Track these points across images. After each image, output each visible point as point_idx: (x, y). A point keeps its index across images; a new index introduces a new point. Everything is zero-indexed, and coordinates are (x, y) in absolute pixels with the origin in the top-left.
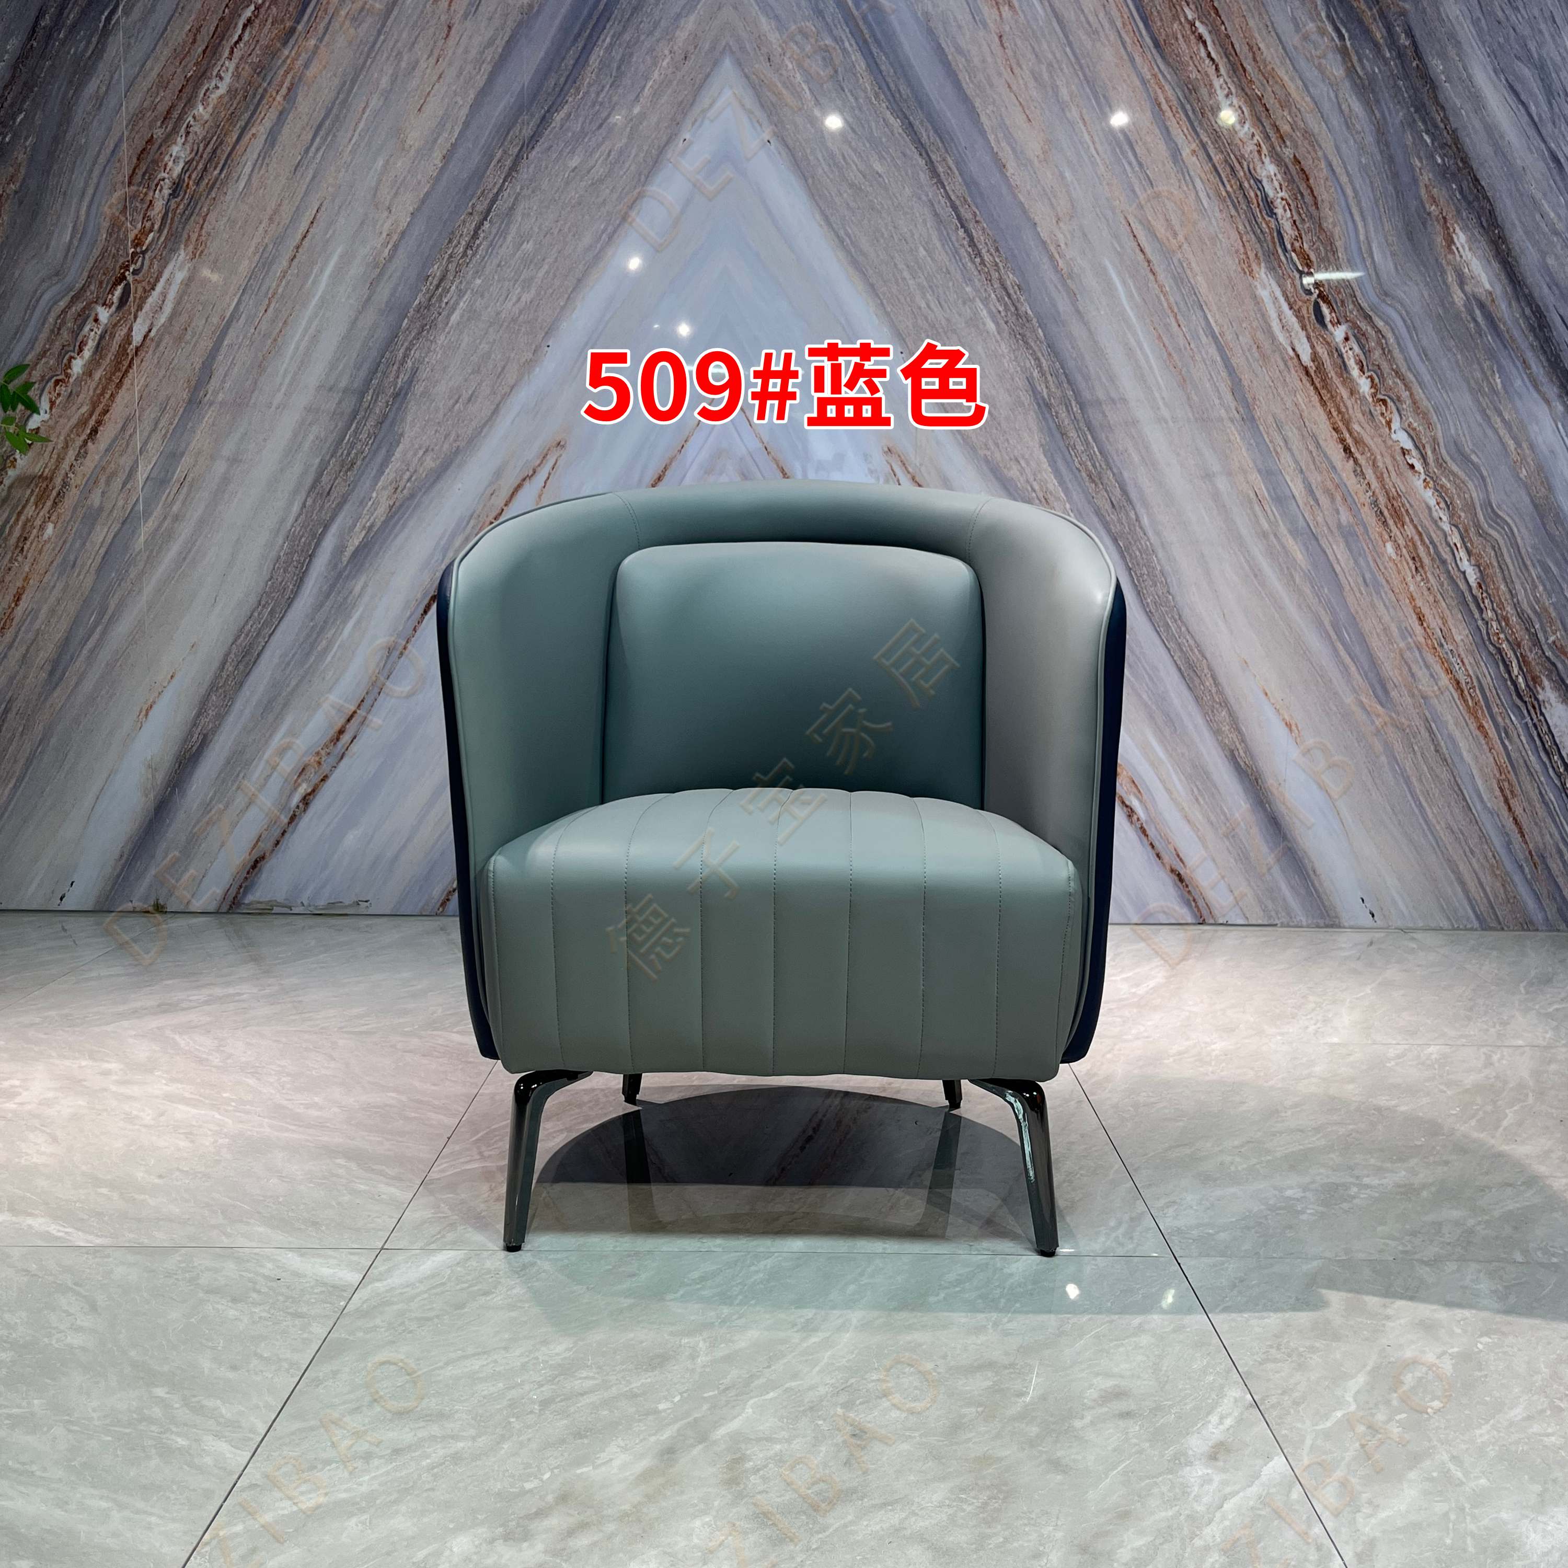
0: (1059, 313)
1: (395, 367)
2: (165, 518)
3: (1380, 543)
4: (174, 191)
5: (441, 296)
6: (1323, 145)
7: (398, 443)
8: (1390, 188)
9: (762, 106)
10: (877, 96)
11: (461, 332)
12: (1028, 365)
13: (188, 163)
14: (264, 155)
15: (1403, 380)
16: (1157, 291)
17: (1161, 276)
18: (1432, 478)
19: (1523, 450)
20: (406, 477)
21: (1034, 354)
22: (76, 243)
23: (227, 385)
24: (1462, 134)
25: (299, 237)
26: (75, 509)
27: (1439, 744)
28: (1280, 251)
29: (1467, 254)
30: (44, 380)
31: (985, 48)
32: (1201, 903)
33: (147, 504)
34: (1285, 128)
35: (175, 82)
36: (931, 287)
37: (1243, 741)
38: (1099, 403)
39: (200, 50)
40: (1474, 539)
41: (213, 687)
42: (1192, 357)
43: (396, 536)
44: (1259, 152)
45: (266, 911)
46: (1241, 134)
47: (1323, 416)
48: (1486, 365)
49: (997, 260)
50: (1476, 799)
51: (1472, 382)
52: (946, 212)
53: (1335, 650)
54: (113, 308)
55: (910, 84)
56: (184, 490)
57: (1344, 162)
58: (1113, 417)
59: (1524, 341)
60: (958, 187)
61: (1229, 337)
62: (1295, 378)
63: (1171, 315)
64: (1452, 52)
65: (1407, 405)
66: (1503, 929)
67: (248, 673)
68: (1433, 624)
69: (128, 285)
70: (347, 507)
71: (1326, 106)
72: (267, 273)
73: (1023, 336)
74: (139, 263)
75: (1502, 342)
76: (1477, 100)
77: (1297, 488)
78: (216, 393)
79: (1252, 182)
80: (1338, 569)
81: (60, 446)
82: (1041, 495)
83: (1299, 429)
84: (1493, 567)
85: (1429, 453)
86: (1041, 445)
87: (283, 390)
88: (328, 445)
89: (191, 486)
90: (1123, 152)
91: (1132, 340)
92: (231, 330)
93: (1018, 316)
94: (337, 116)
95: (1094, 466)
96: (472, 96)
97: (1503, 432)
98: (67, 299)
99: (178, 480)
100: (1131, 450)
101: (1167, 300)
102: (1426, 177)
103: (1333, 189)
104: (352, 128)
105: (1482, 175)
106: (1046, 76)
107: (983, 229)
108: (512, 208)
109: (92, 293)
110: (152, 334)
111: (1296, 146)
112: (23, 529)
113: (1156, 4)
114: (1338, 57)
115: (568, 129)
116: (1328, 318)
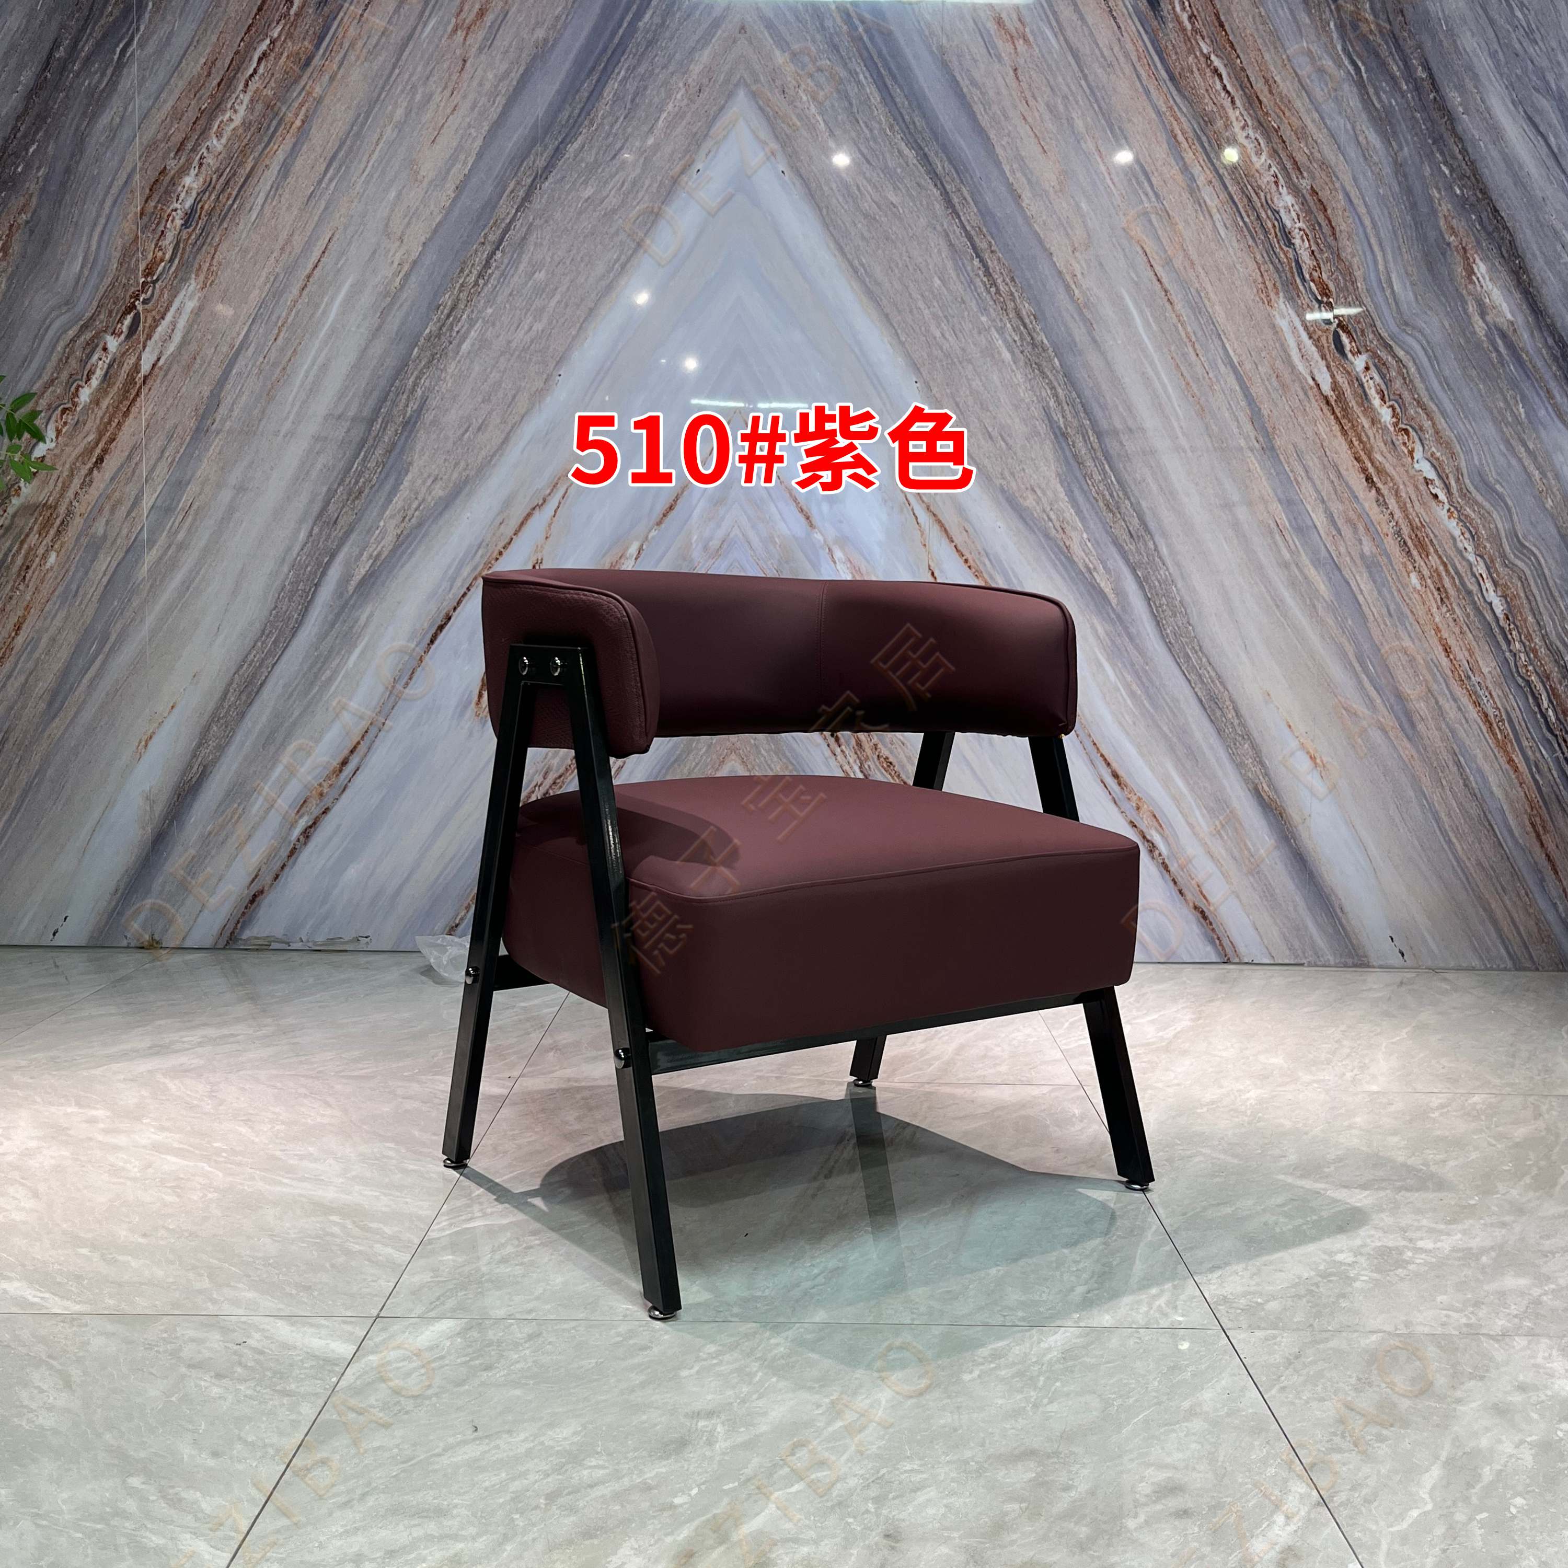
0: (1075, 343)
1: (405, 396)
2: (170, 546)
3: (1405, 574)
4: (186, 222)
5: (452, 324)
6: (1340, 175)
7: (407, 471)
8: (1408, 218)
9: (777, 137)
10: (891, 127)
11: (472, 362)
12: (1044, 394)
13: (200, 194)
14: (276, 187)
15: (1425, 409)
16: (1175, 320)
17: (1178, 307)
18: (1456, 508)
19: (1548, 480)
20: (414, 506)
21: (1050, 383)
22: (86, 272)
23: (235, 413)
24: (1480, 165)
25: (311, 265)
26: (78, 539)
27: (1468, 778)
28: (1298, 281)
29: (1488, 285)
31: (1000, 80)
32: (1225, 942)
33: (152, 532)
34: (1301, 158)
35: (190, 114)
36: (946, 317)
37: (1266, 774)
38: (1116, 432)
39: (215, 83)
40: (1501, 570)
41: (214, 717)
42: (1211, 387)
43: (402, 567)
44: (1276, 183)
45: (263, 947)
46: (1258, 166)
47: (1345, 446)
48: (1509, 394)
49: (1013, 290)
50: (1506, 833)
51: (1495, 411)
52: (962, 242)
53: (1360, 682)
54: (123, 337)
55: (924, 116)
56: (190, 519)
57: (1361, 193)
58: (1130, 446)
59: (1547, 371)
60: (973, 217)
61: (1248, 366)
62: (1315, 408)
63: (1189, 344)
64: (1470, 85)
65: (1429, 435)
66: (1537, 970)
67: (251, 704)
68: (1460, 656)
69: (137, 314)
70: (354, 536)
71: (1343, 138)
72: (277, 302)
73: (1039, 365)
74: (149, 293)
75: (1525, 373)
76: (1496, 133)
77: (1319, 519)
78: (223, 421)
79: (1269, 212)
80: (1362, 601)
81: (66, 473)
82: (1057, 525)
83: (1319, 458)
84: (1520, 598)
85: (1453, 483)
86: (1058, 475)
87: (291, 417)
88: (335, 474)
89: (196, 514)
90: (1138, 183)
91: (1149, 370)
92: (240, 358)
93: (1034, 345)
94: (351, 148)
95: (1111, 495)
96: (487, 128)
97: (1527, 462)
98: (76, 329)
99: (182, 509)
100: (1150, 480)
101: (1185, 329)
102: (1445, 207)
103: (1351, 220)
104: (365, 159)
105: (1501, 205)
106: (1061, 108)
107: (999, 259)
108: (524, 239)
109: (102, 322)
110: (161, 363)
111: (1314, 178)
112: (26, 558)
113: (1172, 37)
114: (1355, 90)
115: (582, 160)
116: (1348, 347)
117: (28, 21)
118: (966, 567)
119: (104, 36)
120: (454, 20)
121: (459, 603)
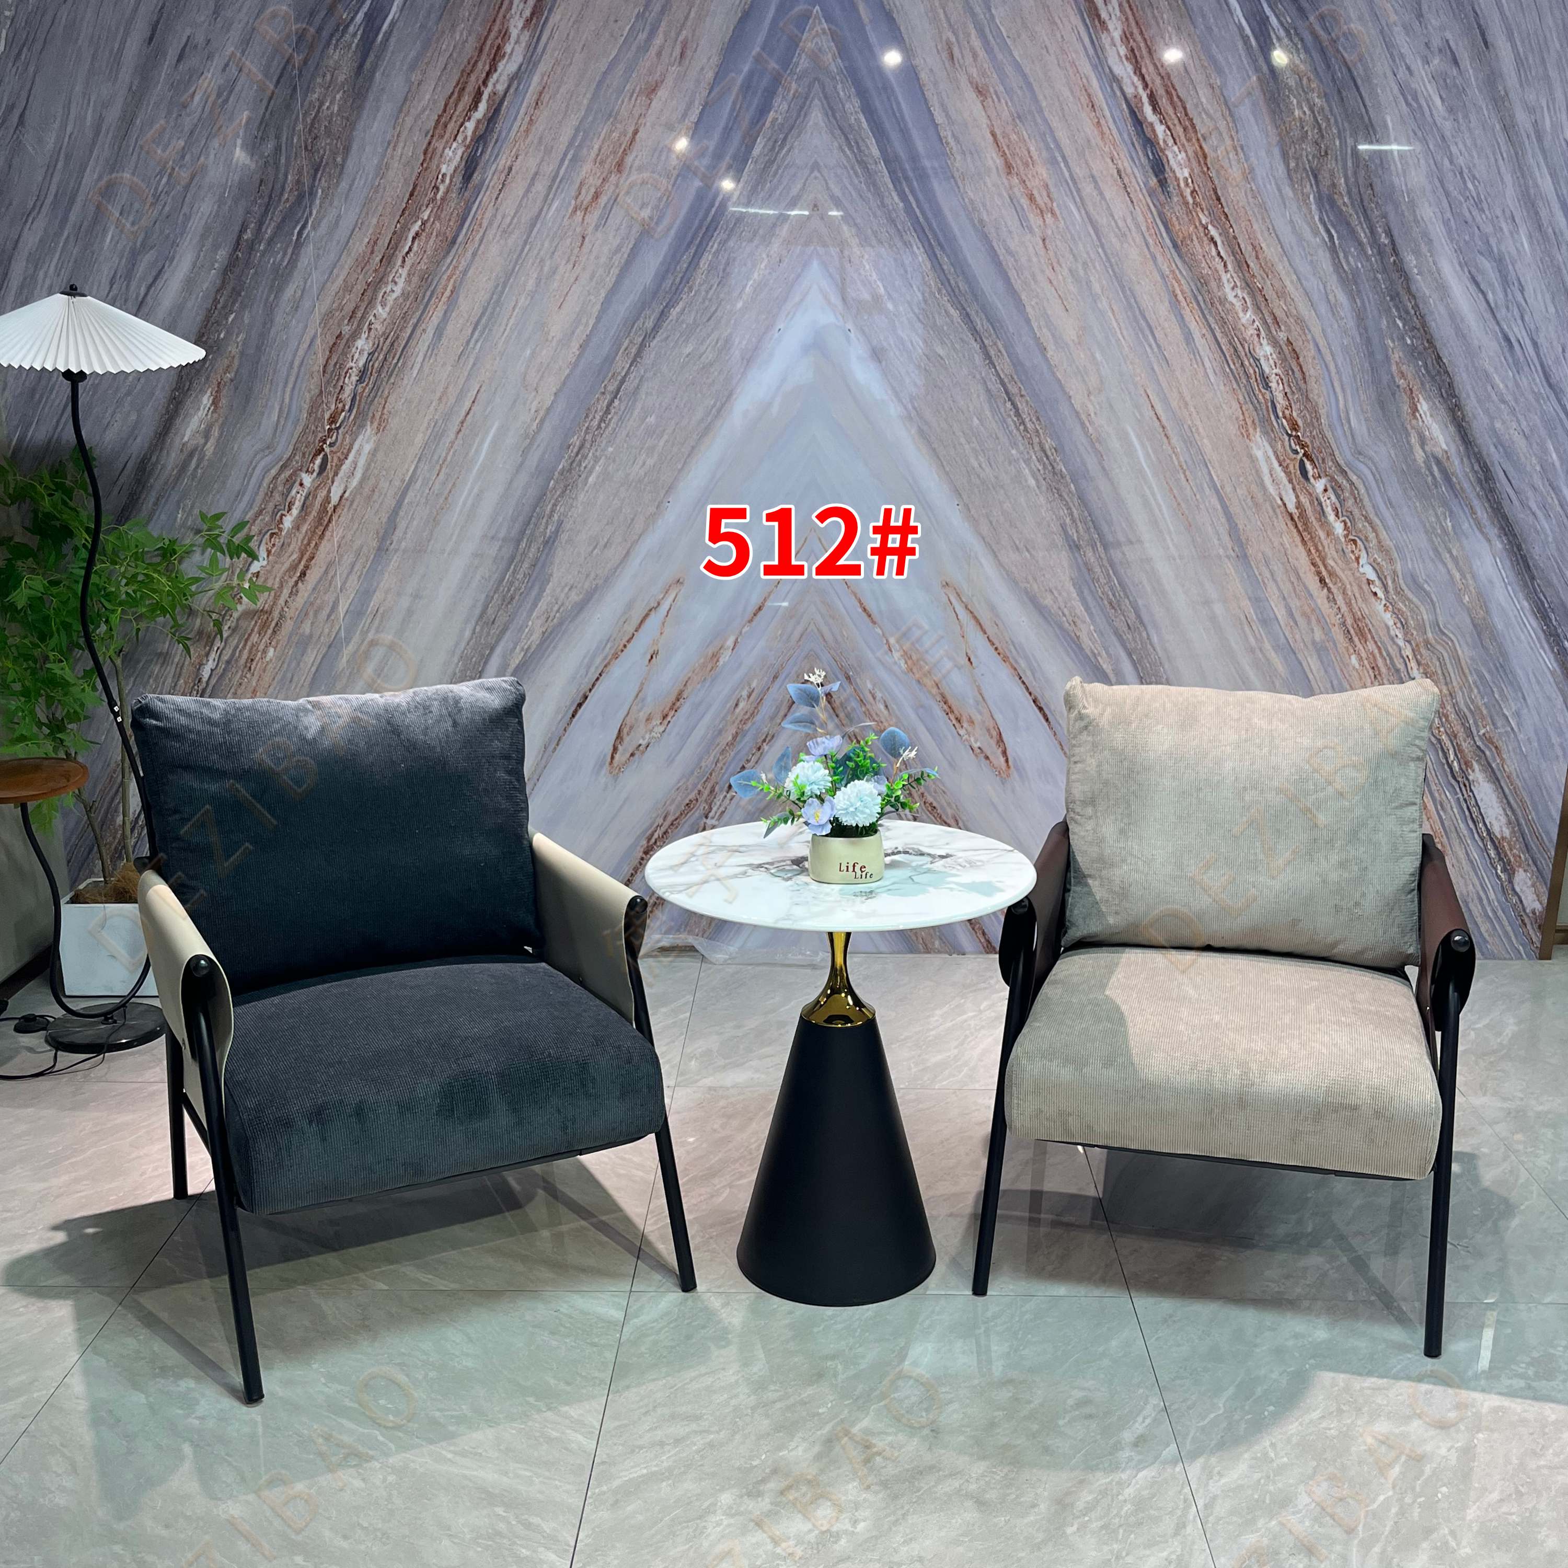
0: (1088, 471)
1: (545, 519)
3: (1347, 656)
4: (361, 378)
5: (580, 461)
6: (1312, 329)
7: (549, 581)
8: (1367, 365)
9: (844, 300)
10: (939, 291)
11: (598, 491)
12: (1062, 515)
13: (371, 354)
14: (433, 347)
15: (1371, 523)
16: (1170, 452)
17: (1174, 440)
18: (1391, 604)
19: (1466, 579)
20: (556, 608)
21: (1067, 504)
22: (282, 422)
23: (408, 536)
24: (1428, 318)
25: (463, 413)
26: (290, 637)
28: (1273, 418)
29: (1428, 420)
30: (261, 533)
31: (1030, 249)
33: (347, 632)
34: (1279, 314)
35: (358, 286)
36: (982, 450)
38: (1119, 544)
39: (377, 260)
40: (1424, 653)
42: (1197, 506)
43: (547, 658)
44: (1258, 335)
46: (1244, 321)
47: (1304, 554)
48: (1440, 511)
49: (1038, 427)
51: (1428, 525)
52: (995, 387)
54: (315, 474)
55: (967, 281)
56: (377, 622)
57: (1328, 343)
58: (1131, 555)
59: (1471, 490)
60: (1006, 366)
61: (1228, 489)
62: (1282, 524)
63: (1181, 471)
64: (1424, 249)
65: (1373, 544)
69: (326, 455)
70: (508, 634)
71: (1315, 296)
72: (438, 444)
73: (1058, 490)
74: (334, 437)
75: (1454, 493)
76: (1443, 289)
77: (1280, 613)
78: (400, 542)
79: (1251, 360)
80: (1311, 677)
81: (276, 587)
82: (1070, 619)
83: (1283, 563)
84: (1437, 674)
85: (1390, 583)
86: (1071, 579)
87: (453, 539)
88: (491, 584)
89: (383, 616)
90: (1144, 335)
91: (1148, 492)
92: (410, 490)
93: (1054, 473)
94: (492, 313)
95: (1114, 595)
96: (603, 295)
97: (1451, 566)
98: (277, 467)
99: (371, 613)
100: (1145, 582)
101: (1178, 459)
102: (1397, 356)
103: (1318, 366)
104: (504, 323)
105: (1444, 353)
106: (1081, 272)
108: (638, 388)
109: (297, 462)
110: (347, 495)
111: (1289, 331)
112: (250, 652)
113: (1175, 211)
114: (1328, 255)
115: (682, 322)
116: (1310, 473)
117: (219, 207)
118: (995, 653)
119: (283, 220)
120: (573, 202)
121: (593, 685)
